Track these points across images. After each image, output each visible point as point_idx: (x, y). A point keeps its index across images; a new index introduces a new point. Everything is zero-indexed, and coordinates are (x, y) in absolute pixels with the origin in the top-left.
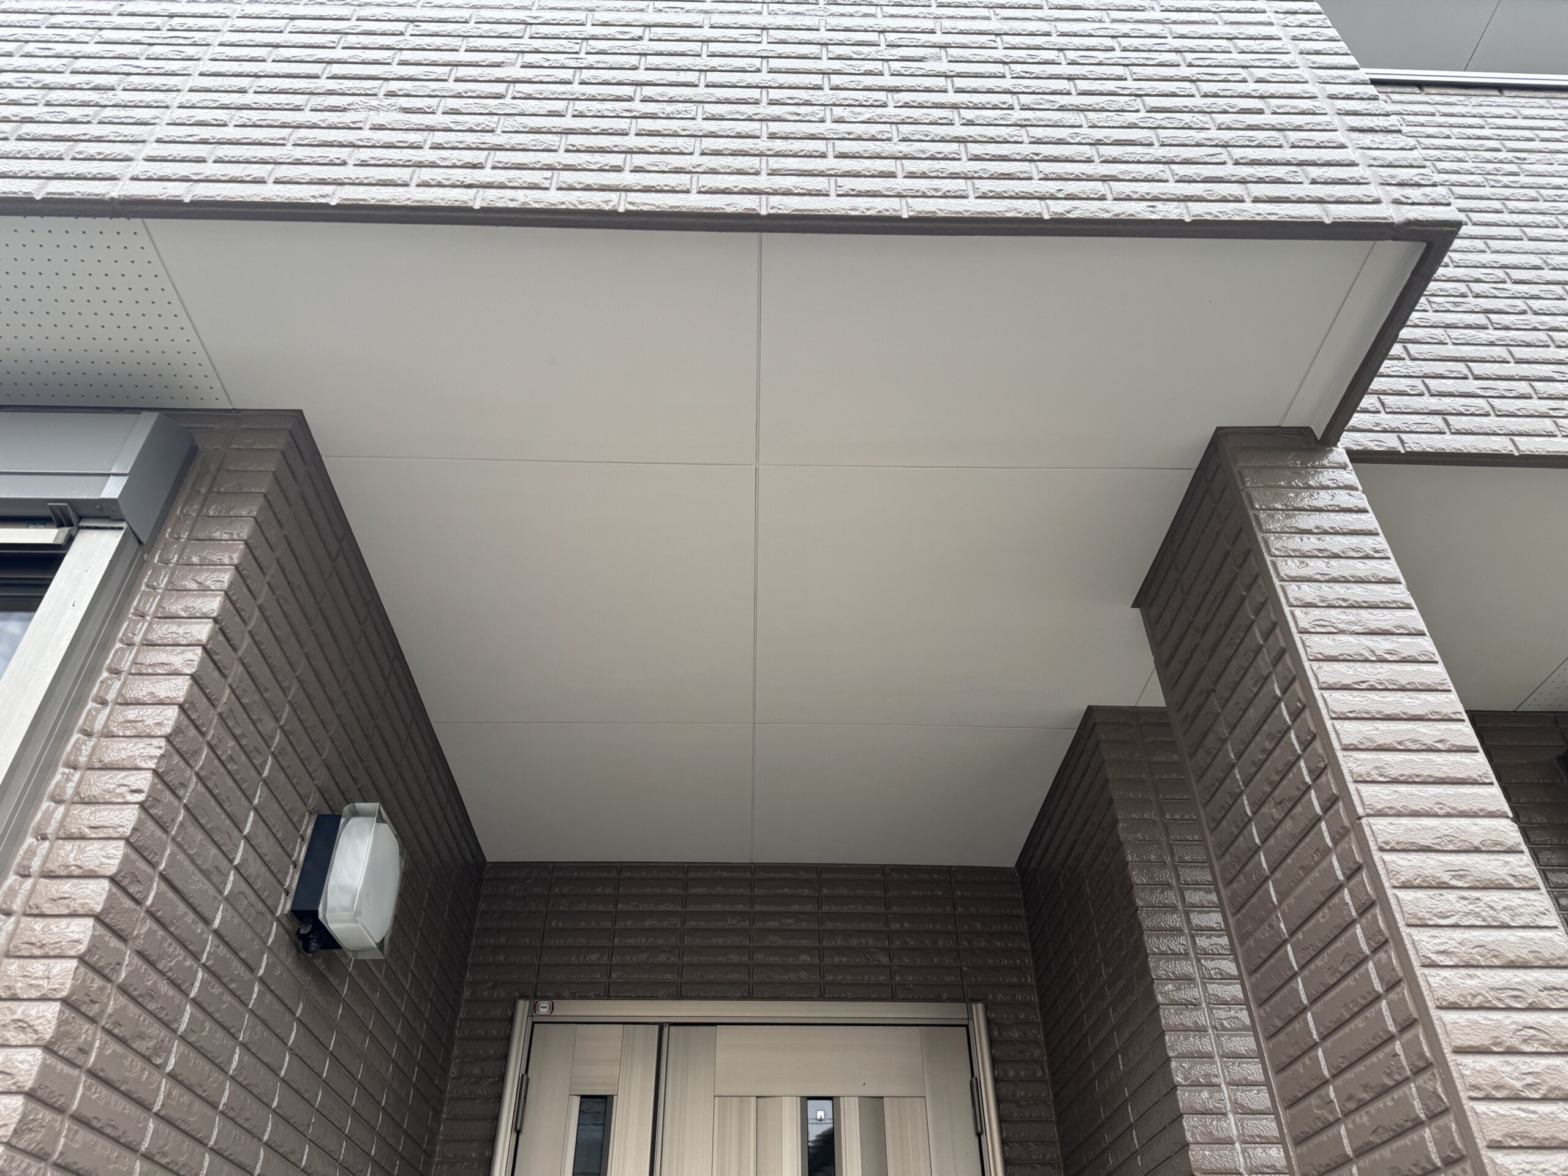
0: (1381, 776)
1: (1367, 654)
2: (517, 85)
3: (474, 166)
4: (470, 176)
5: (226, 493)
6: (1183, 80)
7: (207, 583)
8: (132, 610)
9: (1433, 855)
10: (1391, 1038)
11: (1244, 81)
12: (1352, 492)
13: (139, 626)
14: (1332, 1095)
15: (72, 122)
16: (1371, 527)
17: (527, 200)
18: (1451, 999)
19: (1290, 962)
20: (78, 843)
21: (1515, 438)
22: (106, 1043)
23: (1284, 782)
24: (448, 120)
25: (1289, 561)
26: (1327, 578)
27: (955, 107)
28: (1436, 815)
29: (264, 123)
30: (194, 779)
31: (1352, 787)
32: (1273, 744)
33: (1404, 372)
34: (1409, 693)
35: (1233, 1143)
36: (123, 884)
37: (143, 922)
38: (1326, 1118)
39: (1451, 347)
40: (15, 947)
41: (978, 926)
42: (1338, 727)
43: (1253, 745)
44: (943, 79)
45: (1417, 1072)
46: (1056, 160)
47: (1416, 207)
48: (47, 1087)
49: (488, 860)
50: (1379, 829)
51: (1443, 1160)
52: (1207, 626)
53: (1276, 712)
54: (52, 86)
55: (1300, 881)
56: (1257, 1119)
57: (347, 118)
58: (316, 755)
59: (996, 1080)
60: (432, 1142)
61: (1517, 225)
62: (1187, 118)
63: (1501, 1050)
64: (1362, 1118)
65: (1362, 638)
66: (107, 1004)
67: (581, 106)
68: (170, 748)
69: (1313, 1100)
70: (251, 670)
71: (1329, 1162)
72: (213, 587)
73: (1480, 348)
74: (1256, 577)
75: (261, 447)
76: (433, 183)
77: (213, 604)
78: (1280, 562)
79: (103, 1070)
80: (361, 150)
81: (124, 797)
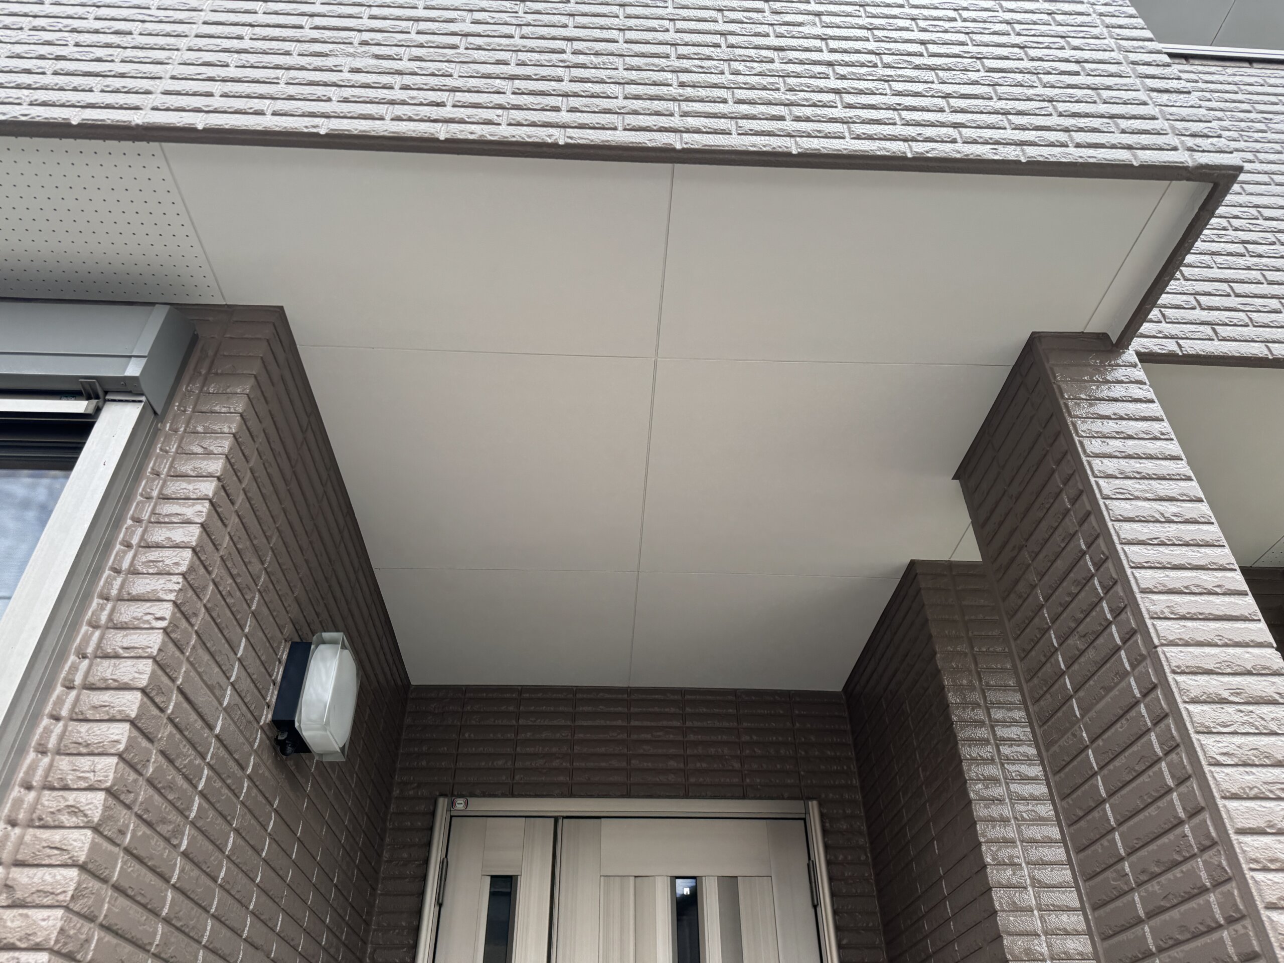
0: (1172, 613)
1: (1158, 516)
2: (469, 38)
3: (438, 105)
4: (434, 113)
5: (222, 374)
6: (1013, 46)
7: (211, 448)
8: (149, 470)
9: (1215, 677)
10: (1181, 823)
11: (1062, 48)
12: (1141, 386)
13: (156, 483)
14: (1127, 869)
15: (99, 60)
16: (1158, 415)
17: (484, 133)
18: (1233, 791)
19: (1091, 764)
20: (113, 661)
21: (1270, 345)
22: (138, 826)
23: (1088, 620)
24: (414, 65)
25: (1093, 441)
26: (1123, 454)
27: (830, 64)
28: (1216, 645)
29: (261, 65)
30: (203, 610)
31: (1149, 622)
32: (1079, 588)
33: (1180, 290)
34: (1192, 548)
35: (1032, 911)
36: (151, 695)
37: (166, 726)
38: (1121, 888)
39: (1216, 270)
40: (65, 746)
41: (813, 738)
42: (1137, 575)
43: (1060, 590)
44: (819, 41)
45: (1204, 849)
46: (914, 109)
47: (1206, 154)
48: (96, 861)
49: (414, 682)
50: (1173, 656)
51: (1225, 919)
52: (1020, 494)
53: (1081, 562)
54: (79, 29)
55: (1103, 697)
56: (1051, 892)
57: (330, 62)
58: (290, 593)
59: (829, 863)
60: (369, 913)
61: (1266, 173)
62: (1019, 77)
63: (1274, 831)
64: (1154, 887)
65: (1153, 503)
66: (138, 794)
67: (523, 56)
68: (185, 583)
69: (1109, 874)
70: (244, 521)
71: (1123, 923)
72: (216, 452)
73: (1240, 271)
74: (1066, 453)
75: (250, 336)
76: (404, 117)
77: (216, 466)
78: (1086, 442)
79: (136, 849)
80: (343, 89)
81: (150, 623)
